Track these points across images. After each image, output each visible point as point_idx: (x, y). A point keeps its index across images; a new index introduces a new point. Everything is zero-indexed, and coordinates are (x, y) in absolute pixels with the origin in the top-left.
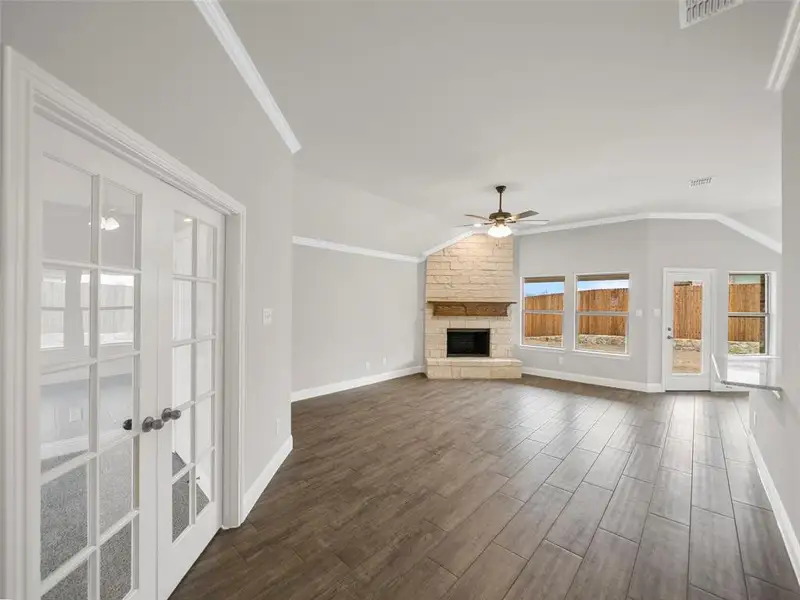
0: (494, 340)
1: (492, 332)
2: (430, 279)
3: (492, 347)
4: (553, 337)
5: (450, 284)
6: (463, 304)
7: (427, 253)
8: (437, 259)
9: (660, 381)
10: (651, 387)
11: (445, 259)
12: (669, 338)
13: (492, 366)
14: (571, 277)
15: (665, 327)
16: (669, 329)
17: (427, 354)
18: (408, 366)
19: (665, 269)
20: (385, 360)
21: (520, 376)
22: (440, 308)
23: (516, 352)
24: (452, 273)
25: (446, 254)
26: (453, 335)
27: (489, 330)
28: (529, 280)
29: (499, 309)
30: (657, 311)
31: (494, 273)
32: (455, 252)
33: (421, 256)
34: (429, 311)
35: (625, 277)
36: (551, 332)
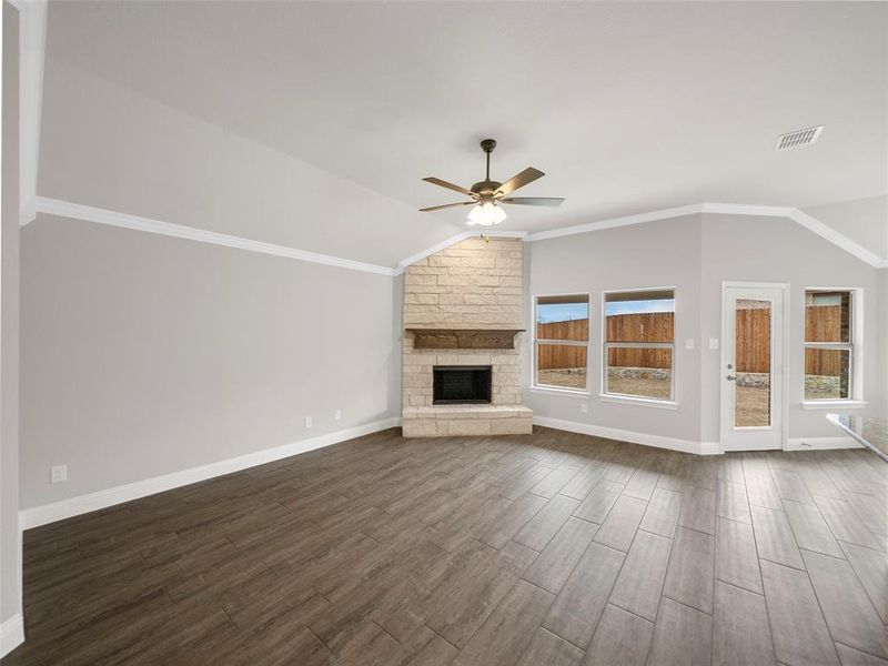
0: (496, 380)
1: (494, 370)
2: (410, 299)
3: (494, 390)
4: (576, 370)
5: (437, 305)
6: (453, 332)
7: (405, 263)
8: (421, 271)
9: (718, 439)
10: (707, 448)
11: (430, 271)
12: (729, 378)
13: (492, 418)
14: (597, 296)
15: (724, 364)
16: (730, 367)
17: (406, 402)
18: (378, 418)
19: (724, 283)
20: (338, 412)
21: (530, 430)
22: (423, 338)
23: (525, 398)
24: (442, 290)
25: (432, 264)
26: (441, 375)
27: (491, 367)
28: (543, 301)
29: (503, 339)
30: (713, 343)
31: (496, 290)
32: (445, 261)
33: (396, 266)
34: (410, 342)
35: (668, 295)
36: (573, 363)
